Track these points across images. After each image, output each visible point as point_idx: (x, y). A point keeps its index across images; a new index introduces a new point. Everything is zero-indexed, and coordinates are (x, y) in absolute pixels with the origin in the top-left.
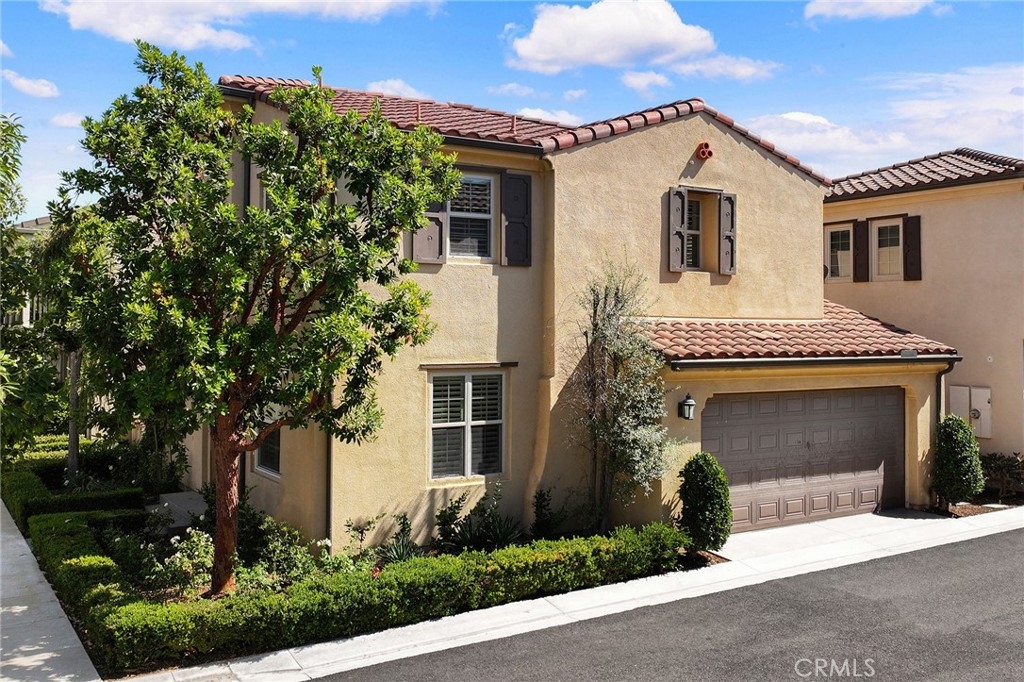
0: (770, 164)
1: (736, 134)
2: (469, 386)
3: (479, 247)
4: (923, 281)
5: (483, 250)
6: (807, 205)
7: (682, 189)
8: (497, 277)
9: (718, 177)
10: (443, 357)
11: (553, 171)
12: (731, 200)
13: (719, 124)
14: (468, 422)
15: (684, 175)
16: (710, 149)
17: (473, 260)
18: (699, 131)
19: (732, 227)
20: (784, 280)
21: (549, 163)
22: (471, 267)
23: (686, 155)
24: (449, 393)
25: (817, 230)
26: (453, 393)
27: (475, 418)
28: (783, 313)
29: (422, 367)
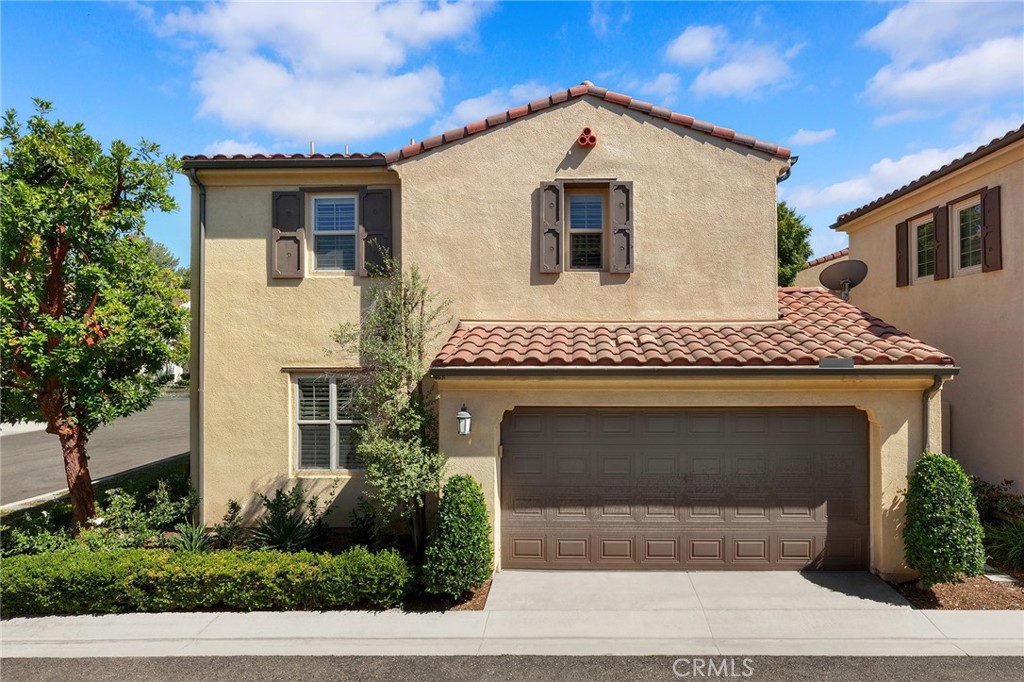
0: (689, 143)
1: (636, 114)
2: (333, 388)
3: (344, 262)
4: (1004, 271)
5: (348, 264)
6: (749, 184)
7: (557, 184)
8: (359, 288)
9: (612, 165)
10: (303, 361)
11: (400, 180)
12: (626, 189)
13: (612, 106)
14: (334, 420)
15: (564, 165)
16: (592, 134)
17: (338, 275)
18: (583, 115)
19: (628, 219)
20: (711, 276)
21: (395, 174)
22: (330, 279)
23: (566, 146)
24: (314, 394)
25: (766, 213)
26: (318, 393)
27: (341, 415)
28: (710, 314)
29: (284, 370)
